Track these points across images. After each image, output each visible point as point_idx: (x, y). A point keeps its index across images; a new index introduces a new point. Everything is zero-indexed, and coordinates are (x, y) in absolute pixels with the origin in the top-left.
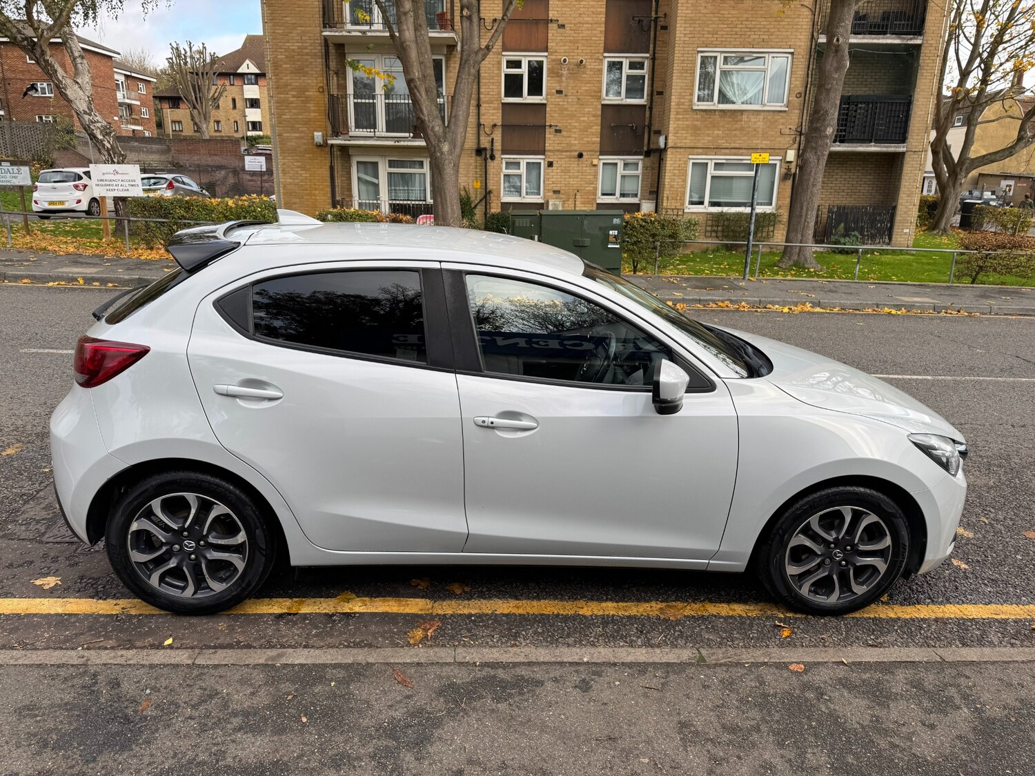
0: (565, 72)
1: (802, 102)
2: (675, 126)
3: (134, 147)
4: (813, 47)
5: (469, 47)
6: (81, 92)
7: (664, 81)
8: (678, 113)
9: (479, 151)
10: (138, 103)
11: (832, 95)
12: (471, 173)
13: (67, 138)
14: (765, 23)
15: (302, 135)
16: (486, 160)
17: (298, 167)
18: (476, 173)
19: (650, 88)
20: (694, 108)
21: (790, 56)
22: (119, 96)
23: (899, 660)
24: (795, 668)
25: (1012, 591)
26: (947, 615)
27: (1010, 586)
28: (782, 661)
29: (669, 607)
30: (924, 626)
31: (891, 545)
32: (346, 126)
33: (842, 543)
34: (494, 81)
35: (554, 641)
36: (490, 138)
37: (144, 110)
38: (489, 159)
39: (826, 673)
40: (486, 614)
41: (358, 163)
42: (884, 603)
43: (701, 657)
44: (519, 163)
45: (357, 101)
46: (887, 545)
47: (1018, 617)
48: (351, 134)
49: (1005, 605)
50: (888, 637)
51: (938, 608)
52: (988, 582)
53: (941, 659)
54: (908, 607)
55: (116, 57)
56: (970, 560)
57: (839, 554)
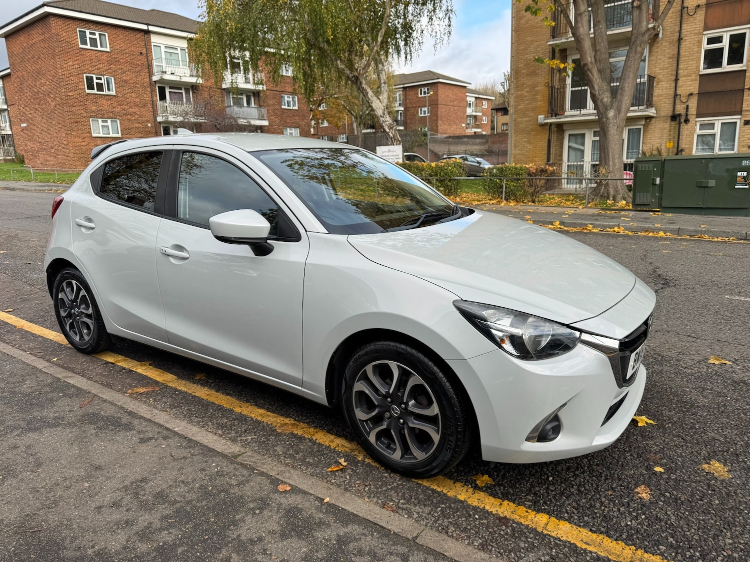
3: (464, 141)
5: (637, 31)
6: (381, 104)
9: (674, 117)
10: (480, 114)
12: (666, 136)
13: (423, 138)
15: (531, 118)
16: (680, 123)
17: (525, 142)
18: (670, 135)
22: (469, 111)
23: (372, 520)
24: (281, 488)
25: (661, 536)
26: (522, 521)
27: (671, 532)
28: (284, 480)
29: (293, 425)
30: (477, 517)
31: (439, 414)
32: (563, 109)
33: (396, 398)
34: (693, 57)
35: (189, 417)
36: (685, 106)
37: (484, 118)
38: (683, 123)
39: (294, 500)
40: (186, 393)
41: (570, 135)
42: (476, 488)
43: (239, 455)
44: (714, 124)
45: (574, 89)
46: (436, 413)
47: (610, 557)
48: (566, 114)
49: (620, 542)
50: (417, 507)
51: (527, 512)
52: (646, 518)
53: (414, 538)
54: (494, 499)
55: (469, 86)
56: (668, 494)
57: (396, 410)
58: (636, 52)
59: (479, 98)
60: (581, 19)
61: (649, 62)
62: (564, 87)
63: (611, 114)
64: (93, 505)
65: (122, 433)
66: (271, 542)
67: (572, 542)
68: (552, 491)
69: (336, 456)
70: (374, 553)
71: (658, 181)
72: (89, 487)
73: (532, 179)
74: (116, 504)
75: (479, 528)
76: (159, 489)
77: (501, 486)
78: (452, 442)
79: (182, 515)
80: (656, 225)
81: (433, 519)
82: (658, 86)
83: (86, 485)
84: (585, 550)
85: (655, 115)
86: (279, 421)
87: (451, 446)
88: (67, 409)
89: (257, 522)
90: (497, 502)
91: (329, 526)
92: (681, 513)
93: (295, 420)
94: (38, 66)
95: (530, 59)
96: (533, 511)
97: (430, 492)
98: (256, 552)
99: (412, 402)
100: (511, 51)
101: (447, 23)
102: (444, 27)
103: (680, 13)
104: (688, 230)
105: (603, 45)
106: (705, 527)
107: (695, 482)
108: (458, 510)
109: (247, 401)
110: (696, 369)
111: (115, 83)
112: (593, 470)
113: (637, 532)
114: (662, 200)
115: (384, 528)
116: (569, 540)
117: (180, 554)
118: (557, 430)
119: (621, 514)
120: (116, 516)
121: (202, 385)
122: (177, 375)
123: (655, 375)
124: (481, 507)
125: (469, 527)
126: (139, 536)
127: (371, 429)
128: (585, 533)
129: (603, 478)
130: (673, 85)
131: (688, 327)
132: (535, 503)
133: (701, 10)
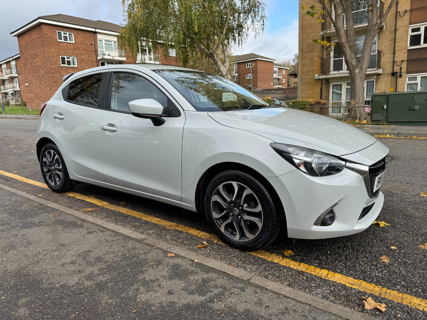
3: (272, 92)
5: (371, 24)
6: (225, 69)
9: (393, 74)
10: (281, 77)
12: (388, 85)
15: (311, 76)
16: (397, 77)
17: (308, 89)
18: (391, 84)
22: (275, 76)
23: (223, 271)
24: (169, 255)
25: (397, 281)
26: (312, 273)
27: (403, 279)
28: (171, 251)
29: (176, 226)
30: (285, 271)
31: (262, 211)
32: (329, 71)
33: (236, 204)
34: (403, 40)
35: (116, 222)
36: (400, 67)
37: (283, 80)
38: (399, 77)
39: (177, 261)
40: (115, 211)
41: (333, 85)
42: (284, 256)
43: (145, 240)
44: (416, 78)
45: (335, 59)
46: (260, 210)
47: (366, 291)
48: (331, 73)
49: (372, 284)
50: (250, 266)
51: (315, 269)
52: (387, 272)
53: (248, 280)
54: (295, 262)
55: (275, 62)
56: (400, 260)
57: (237, 211)
58: (371, 36)
59: (280, 68)
60: (339, 18)
61: (378, 43)
62: (329, 58)
63: (357, 71)
64: (60, 263)
65: (77, 230)
66: (163, 281)
67: (343, 284)
68: (330, 258)
69: (201, 240)
70: (224, 287)
71: (385, 107)
72: (58, 254)
73: (312, 108)
74: (73, 263)
75: (286, 276)
76: (98, 256)
77: (299, 255)
78: (270, 227)
79: (111, 268)
80: (385, 131)
81: (259, 272)
82: (384, 57)
83: (56, 253)
84: (351, 288)
85: (382, 73)
86: (168, 224)
87: (269, 229)
88: (47, 218)
89: (155, 271)
90: (297, 264)
91: (197, 273)
92: (408, 269)
93: (177, 223)
94: (35, 52)
95: (310, 43)
96: (318, 268)
97: (257, 258)
98: (154, 286)
99: (246, 205)
100: (299, 38)
101: (262, 23)
102: (260, 25)
103: (395, 15)
104: (403, 134)
105: (351, 33)
106: (423, 277)
107: (416, 254)
108: (274, 267)
109: (150, 214)
110: (413, 199)
111: (77, 61)
112: (354, 248)
113: (382, 279)
114: (388, 118)
115: (230, 275)
116: (341, 283)
117: (110, 286)
118: (332, 219)
119: (372, 270)
120: (73, 268)
121: (124, 207)
122: (109, 203)
123: (388, 202)
124: (288, 266)
125: (281, 276)
126: (86, 278)
127: (221, 224)
128: (350, 279)
129: (360, 252)
130: (392, 56)
131: (407, 179)
132: (320, 264)
133: (408, 13)
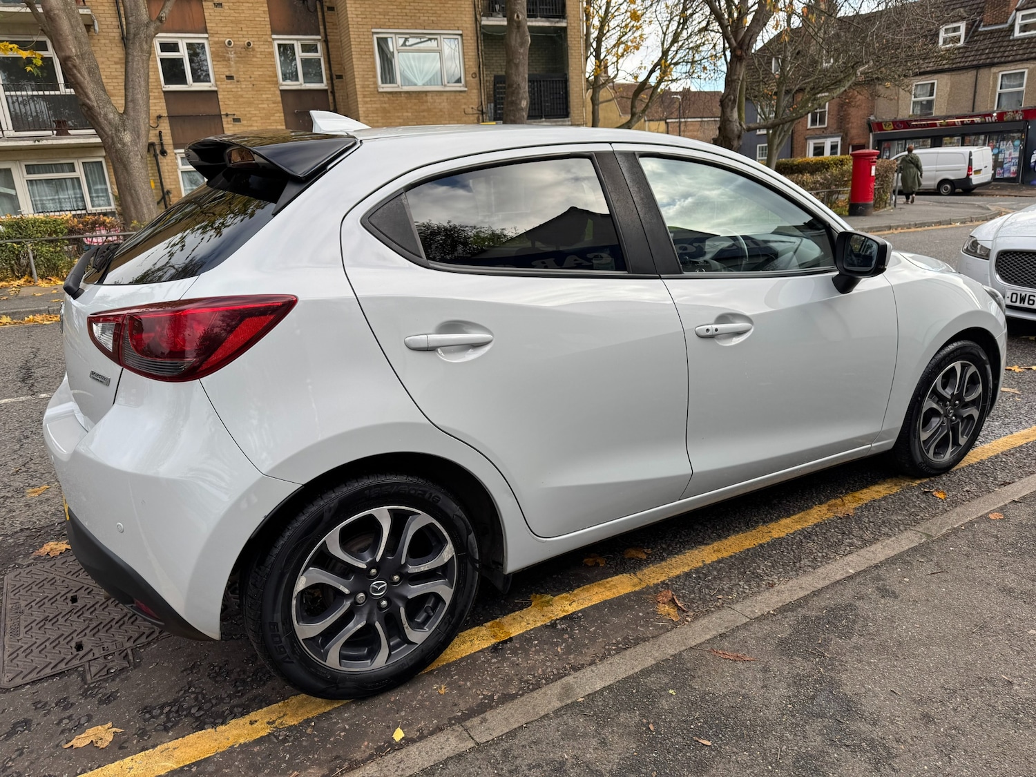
0: (232, 56)
1: (478, 82)
2: (364, 109)
4: (478, 29)
5: (136, 18)
7: (342, 65)
8: (364, 96)
11: (521, 69)
14: (431, 5)
16: (156, 156)
19: (328, 72)
20: (381, 90)
21: (459, 37)
29: (832, 506)
36: (157, 132)
38: (160, 155)
40: (701, 567)
58: (142, 51)
63: (127, 137)
69: (910, 493)
86: (820, 513)
